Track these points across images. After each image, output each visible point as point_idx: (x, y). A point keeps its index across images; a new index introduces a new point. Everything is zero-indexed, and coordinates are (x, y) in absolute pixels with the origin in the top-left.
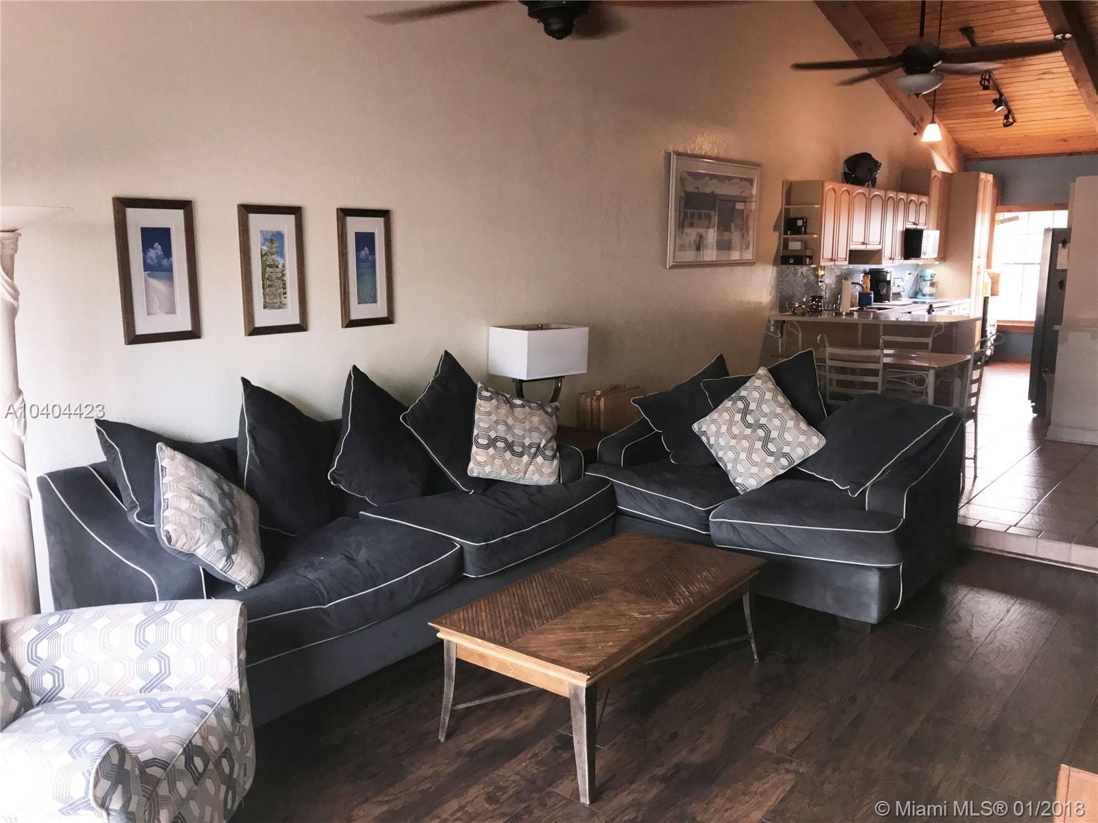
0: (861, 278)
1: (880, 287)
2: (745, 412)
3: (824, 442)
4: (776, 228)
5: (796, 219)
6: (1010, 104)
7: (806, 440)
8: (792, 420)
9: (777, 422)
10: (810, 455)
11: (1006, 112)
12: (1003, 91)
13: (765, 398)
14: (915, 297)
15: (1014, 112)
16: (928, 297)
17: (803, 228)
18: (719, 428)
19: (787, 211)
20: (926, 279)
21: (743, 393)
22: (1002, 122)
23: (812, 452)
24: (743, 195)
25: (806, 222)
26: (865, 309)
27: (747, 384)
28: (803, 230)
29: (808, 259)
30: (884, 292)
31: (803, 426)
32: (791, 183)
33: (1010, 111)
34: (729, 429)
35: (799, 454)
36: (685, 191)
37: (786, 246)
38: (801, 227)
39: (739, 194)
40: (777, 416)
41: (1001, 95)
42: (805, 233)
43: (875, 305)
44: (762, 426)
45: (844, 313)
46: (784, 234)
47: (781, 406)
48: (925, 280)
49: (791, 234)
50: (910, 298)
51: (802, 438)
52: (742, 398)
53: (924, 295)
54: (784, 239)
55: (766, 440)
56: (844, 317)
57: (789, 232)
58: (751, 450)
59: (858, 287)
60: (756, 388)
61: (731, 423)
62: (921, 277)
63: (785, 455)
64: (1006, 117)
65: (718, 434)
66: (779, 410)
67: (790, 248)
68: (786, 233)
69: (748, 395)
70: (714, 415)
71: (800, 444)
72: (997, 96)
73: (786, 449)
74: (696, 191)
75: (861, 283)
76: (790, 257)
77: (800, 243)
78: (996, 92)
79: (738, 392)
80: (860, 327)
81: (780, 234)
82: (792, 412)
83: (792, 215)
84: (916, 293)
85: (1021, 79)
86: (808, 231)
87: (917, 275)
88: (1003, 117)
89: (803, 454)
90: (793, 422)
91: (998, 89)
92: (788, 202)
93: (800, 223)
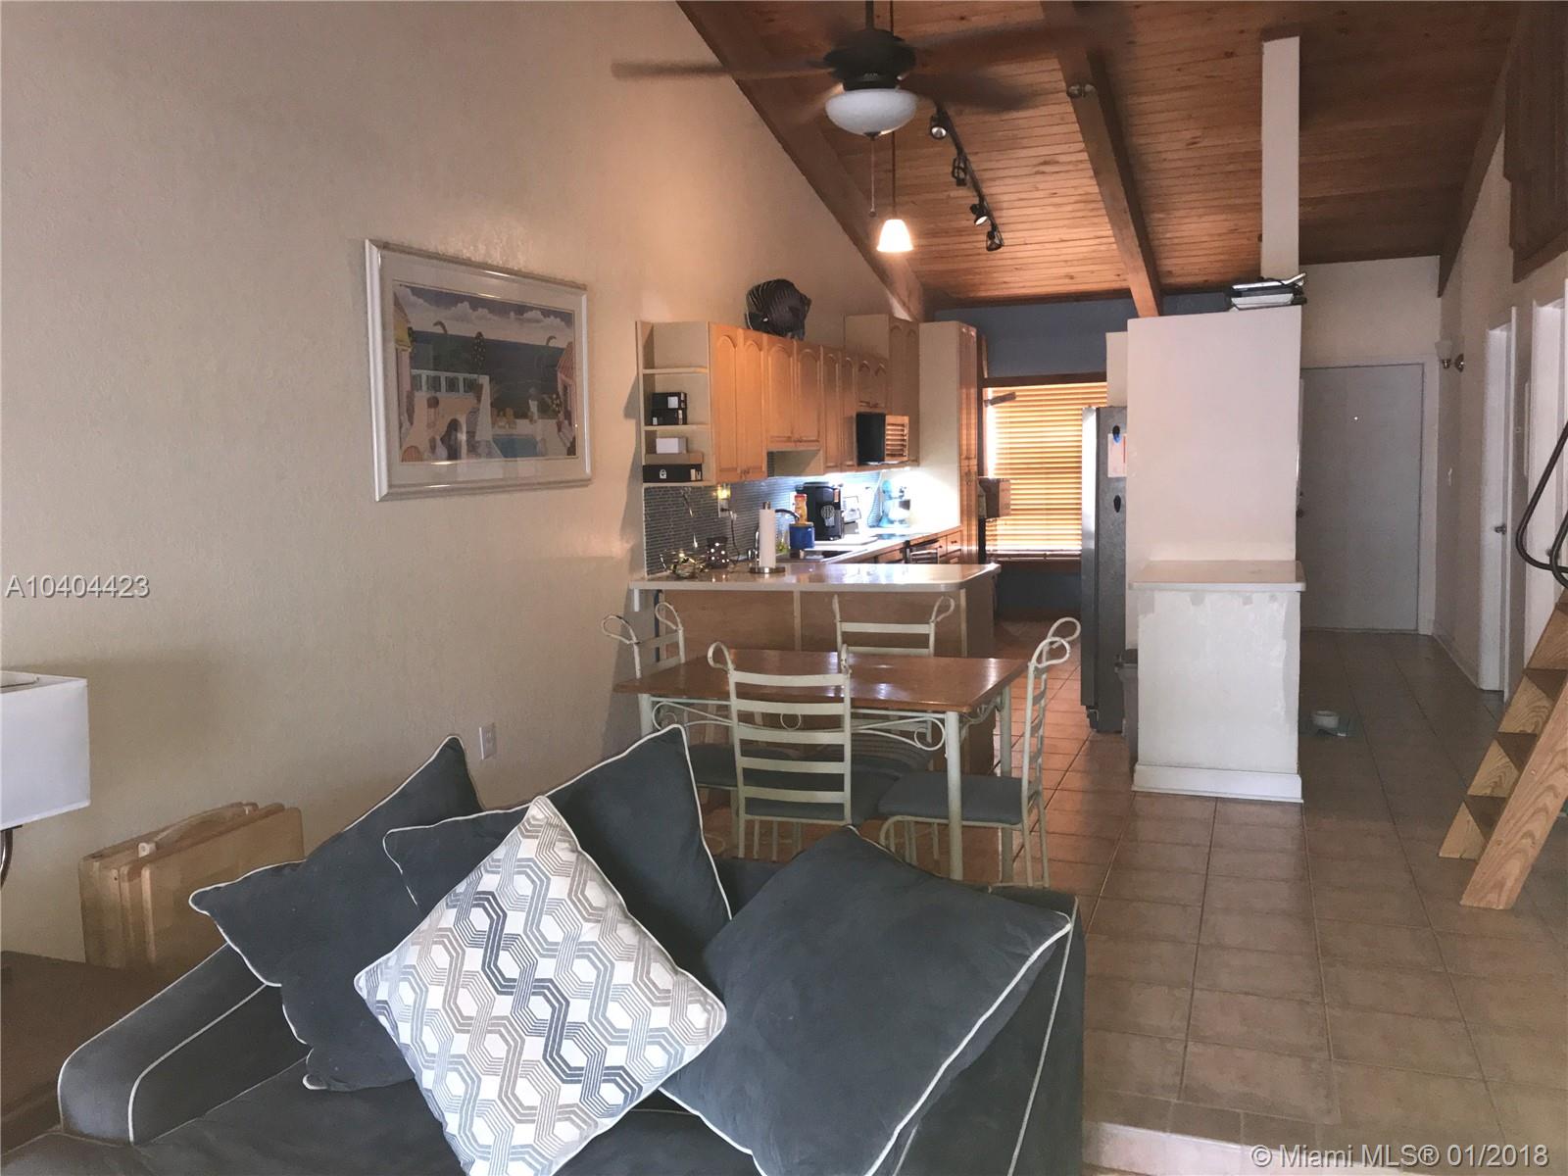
0: (793, 501)
1: (823, 513)
2: (494, 941)
3: (721, 1017)
4: (629, 412)
5: (666, 395)
6: (996, 214)
7: (672, 1019)
8: (629, 959)
9: (584, 970)
10: (687, 1060)
11: (990, 229)
12: (985, 191)
13: (550, 895)
14: (878, 526)
15: (1000, 228)
16: (897, 524)
17: (680, 412)
18: (421, 992)
19: (649, 380)
20: (893, 495)
21: (487, 880)
22: (984, 245)
23: (691, 1054)
24: (552, 344)
25: (685, 401)
26: (802, 554)
27: (499, 853)
28: (681, 416)
29: (693, 471)
30: (830, 521)
31: (662, 974)
32: (652, 328)
33: (994, 227)
34: (450, 999)
35: (653, 1069)
36: (410, 329)
37: (651, 447)
38: (675, 410)
39: (544, 344)
40: (584, 950)
41: (982, 197)
42: (685, 422)
43: (820, 546)
44: (542, 987)
45: (767, 570)
46: (646, 424)
47: (595, 915)
48: (890, 498)
49: (658, 425)
50: (871, 527)
51: (660, 1017)
52: (485, 899)
53: (892, 522)
54: (647, 433)
55: (557, 1031)
56: (767, 576)
57: (655, 420)
58: (511, 1070)
59: (787, 516)
60: (524, 867)
61: (455, 978)
62: (884, 492)
63: (615, 1074)
64: (991, 236)
65: (420, 1015)
66: (590, 932)
67: (658, 452)
68: (649, 423)
69: (501, 886)
70: (407, 952)
71: (657, 1037)
72: (976, 201)
73: (616, 1056)
74: (439, 330)
75: (792, 509)
76: (658, 467)
77: (677, 439)
78: (975, 194)
79: (473, 876)
80: (797, 598)
81: (638, 424)
82: (628, 933)
83: (659, 389)
84: (879, 520)
85: (1012, 172)
86: (690, 418)
87: (879, 489)
88: (984, 237)
89: (664, 1064)
90: (632, 965)
91: (977, 188)
92: (649, 363)
93: (673, 402)
